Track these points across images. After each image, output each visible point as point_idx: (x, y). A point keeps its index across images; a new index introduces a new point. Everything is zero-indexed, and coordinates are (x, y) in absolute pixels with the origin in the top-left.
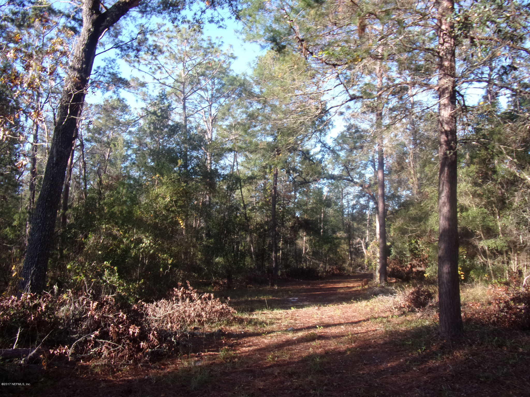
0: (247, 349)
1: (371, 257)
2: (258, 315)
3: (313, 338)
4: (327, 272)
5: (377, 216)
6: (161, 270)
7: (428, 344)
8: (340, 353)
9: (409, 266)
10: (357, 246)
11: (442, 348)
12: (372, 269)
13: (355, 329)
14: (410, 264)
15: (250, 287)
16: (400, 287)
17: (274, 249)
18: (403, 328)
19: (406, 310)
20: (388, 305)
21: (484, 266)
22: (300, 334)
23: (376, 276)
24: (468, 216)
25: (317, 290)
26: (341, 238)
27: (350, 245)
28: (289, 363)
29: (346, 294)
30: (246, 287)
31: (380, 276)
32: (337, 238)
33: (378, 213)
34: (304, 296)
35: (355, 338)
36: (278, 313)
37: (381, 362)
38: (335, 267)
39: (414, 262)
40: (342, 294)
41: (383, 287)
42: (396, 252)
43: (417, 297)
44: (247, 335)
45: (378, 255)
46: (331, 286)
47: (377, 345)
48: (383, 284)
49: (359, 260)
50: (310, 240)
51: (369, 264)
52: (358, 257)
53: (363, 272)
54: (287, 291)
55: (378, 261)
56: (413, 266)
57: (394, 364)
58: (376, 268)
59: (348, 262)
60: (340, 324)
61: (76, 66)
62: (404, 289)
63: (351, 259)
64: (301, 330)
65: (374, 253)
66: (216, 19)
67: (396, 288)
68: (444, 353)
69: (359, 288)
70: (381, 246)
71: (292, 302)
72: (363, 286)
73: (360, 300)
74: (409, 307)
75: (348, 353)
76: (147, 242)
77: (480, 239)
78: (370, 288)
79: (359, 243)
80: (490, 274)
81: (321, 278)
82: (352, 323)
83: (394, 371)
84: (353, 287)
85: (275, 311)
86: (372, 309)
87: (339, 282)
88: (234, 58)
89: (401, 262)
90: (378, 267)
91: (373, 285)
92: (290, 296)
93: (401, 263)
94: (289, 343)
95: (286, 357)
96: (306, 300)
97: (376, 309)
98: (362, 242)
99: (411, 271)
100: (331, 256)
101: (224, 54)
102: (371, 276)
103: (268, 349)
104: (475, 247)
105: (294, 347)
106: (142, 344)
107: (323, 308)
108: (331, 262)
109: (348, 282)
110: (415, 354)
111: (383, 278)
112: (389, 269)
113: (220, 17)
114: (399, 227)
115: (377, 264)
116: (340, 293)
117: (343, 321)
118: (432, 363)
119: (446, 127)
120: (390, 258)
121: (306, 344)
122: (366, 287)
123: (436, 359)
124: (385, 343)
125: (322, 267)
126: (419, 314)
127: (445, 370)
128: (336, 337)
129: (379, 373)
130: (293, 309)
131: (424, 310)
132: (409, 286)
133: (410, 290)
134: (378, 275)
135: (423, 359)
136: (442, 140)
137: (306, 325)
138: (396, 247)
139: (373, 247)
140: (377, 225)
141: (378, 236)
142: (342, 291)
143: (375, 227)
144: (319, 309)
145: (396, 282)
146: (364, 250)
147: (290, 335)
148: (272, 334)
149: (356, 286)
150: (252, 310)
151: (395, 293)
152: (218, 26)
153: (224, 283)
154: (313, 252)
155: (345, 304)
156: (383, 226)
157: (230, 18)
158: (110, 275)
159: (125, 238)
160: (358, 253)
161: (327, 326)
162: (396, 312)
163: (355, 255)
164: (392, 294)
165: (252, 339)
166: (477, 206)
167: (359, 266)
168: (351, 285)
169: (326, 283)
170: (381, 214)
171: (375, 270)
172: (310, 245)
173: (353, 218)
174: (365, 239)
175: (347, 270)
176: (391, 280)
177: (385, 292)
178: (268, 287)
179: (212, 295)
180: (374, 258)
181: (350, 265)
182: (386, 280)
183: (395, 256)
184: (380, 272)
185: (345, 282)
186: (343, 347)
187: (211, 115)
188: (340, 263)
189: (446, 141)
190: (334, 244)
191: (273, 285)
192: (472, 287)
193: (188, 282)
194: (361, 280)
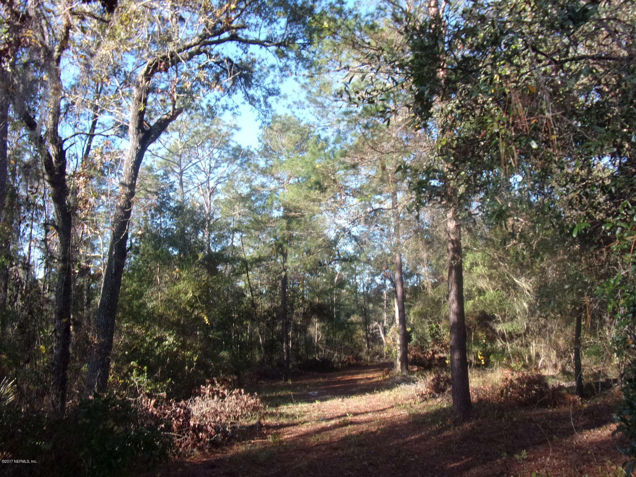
0: (289, 436)
1: (392, 345)
2: (285, 409)
3: (346, 424)
4: (343, 362)
5: (395, 300)
6: (187, 368)
7: (444, 420)
8: (372, 432)
9: (431, 352)
10: (374, 331)
11: (454, 422)
12: (393, 357)
13: (382, 415)
14: (432, 350)
15: (261, 384)
16: (422, 375)
17: (285, 339)
18: (425, 411)
19: (427, 396)
20: (410, 393)
21: (504, 349)
22: (333, 422)
23: (397, 365)
24: (485, 299)
25: (335, 383)
26: (357, 323)
27: (367, 330)
28: (331, 443)
29: (368, 385)
30: (257, 383)
31: (401, 365)
32: (352, 323)
33: (397, 297)
34: (324, 389)
35: (383, 421)
36: (303, 407)
37: (407, 436)
38: (351, 357)
39: (436, 348)
40: (363, 385)
41: (404, 376)
42: (417, 337)
43: (438, 384)
44: (282, 426)
45: (398, 342)
46: (349, 378)
47: (402, 425)
48: (405, 373)
49: (377, 348)
50: (323, 327)
51: (390, 352)
52: (376, 343)
53: (382, 361)
54: (305, 385)
55: (399, 348)
56: (435, 353)
57: (417, 437)
58: (396, 356)
59: (365, 350)
60: (367, 412)
61: (127, 183)
62: (425, 377)
63: (369, 346)
64: (332, 419)
65: (394, 340)
66: (230, 106)
67: (418, 376)
68: (455, 426)
69: (380, 379)
70: (402, 332)
71: (314, 396)
72: (384, 376)
73: (383, 391)
74: (430, 394)
75: (379, 432)
76: (171, 340)
77: (498, 322)
78: (391, 378)
79: (376, 328)
80: (509, 358)
81: (337, 370)
82: (378, 411)
83: (417, 441)
84: (373, 378)
85: (300, 405)
86: (395, 399)
87: (358, 373)
88: (238, 129)
89: (422, 348)
90: (399, 355)
91: (395, 374)
92: (310, 390)
93: (422, 350)
94: (324, 429)
95: (327, 439)
96: (327, 394)
97: (399, 397)
98: (380, 327)
99: (433, 358)
100: (346, 344)
101: (227, 125)
102: (391, 365)
103: (308, 434)
104: (494, 331)
105: (331, 432)
106: (201, 434)
107: (347, 400)
108: (347, 350)
109: (367, 372)
110: (434, 428)
111: (404, 367)
112: (410, 357)
113: (235, 105)
114: (419, 312)
115: (398, 352)
116: (360, 385)
117: (369, 410)
118: (446, 433)
119: (452, 237)
120: (411, 344)
121: (340, 429)
122: (388, 377)
123: (450, 430)
124: (409, 423)
125: (337, 357)
126: (439, 400)
127: (455, 436)
128: (366, 422)
129: (405, 444)
130: (317, 403)
131: (443, 395)
132: (430, 374)
133: (430, 377)
134: (399, 363)
135: (440, 431)
136: (449, 248)
137: (336, 415)
138: (417, 333)
139: (393, 333)
140: (396, 309)
141: (398, 322)
142: (362, 382)
143: (394, 312)
144: (343, 401)
145: (417, 371)
146: (382, 336)
147: (324, 424)
148: (307, 424)
149: (376, 376)
150: (277, 406)
151: (417, 381)
152: (232, 112)
153: (234, 380)
154: (327, 341)
155: (368, 395)
156: (402, 311)
157: (244, 103)
158: (138, 375)
159: (148, 336)
160: (375, 339)
161: (355, 414)
162: (419, 399)
163: (373, 341)
164: (414, 382)
165: (290, 428)
166: (494, 289)
167: (377, 354)
168: (371, 376)
169: (344, 375)
170: (400, 299)
171: (396, 359)
172: (323, 332)
173: (369, 299)
174: (383, 322)
175: (365, 360)
176: (412, 368)
177: (407, 381)
178: (281, 383)
179: (242, 391)
180: (395, 345)
181: (368, 353)
182: (407, 369)
183: (416, 342)
184: (400, 360)
185: (364, 373)
186: (373, 429)
187: (209, 188)
188: (356, 352)
189: (452, 249)
190: (350, 331)
191: (286, 380)
192: (492, 372)
193: (215, 379)
194: (381, 370)
